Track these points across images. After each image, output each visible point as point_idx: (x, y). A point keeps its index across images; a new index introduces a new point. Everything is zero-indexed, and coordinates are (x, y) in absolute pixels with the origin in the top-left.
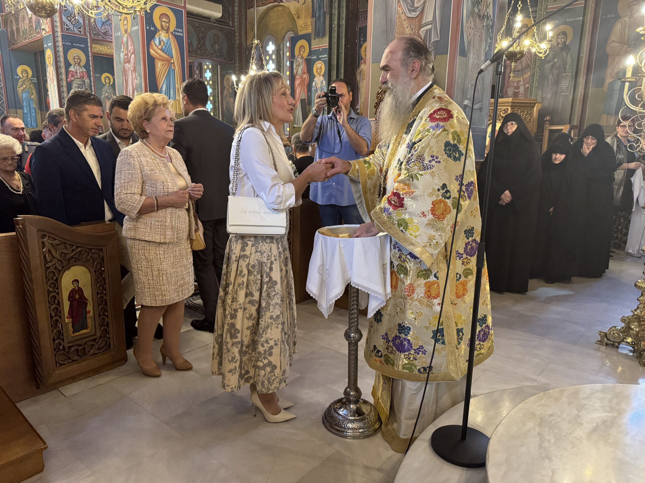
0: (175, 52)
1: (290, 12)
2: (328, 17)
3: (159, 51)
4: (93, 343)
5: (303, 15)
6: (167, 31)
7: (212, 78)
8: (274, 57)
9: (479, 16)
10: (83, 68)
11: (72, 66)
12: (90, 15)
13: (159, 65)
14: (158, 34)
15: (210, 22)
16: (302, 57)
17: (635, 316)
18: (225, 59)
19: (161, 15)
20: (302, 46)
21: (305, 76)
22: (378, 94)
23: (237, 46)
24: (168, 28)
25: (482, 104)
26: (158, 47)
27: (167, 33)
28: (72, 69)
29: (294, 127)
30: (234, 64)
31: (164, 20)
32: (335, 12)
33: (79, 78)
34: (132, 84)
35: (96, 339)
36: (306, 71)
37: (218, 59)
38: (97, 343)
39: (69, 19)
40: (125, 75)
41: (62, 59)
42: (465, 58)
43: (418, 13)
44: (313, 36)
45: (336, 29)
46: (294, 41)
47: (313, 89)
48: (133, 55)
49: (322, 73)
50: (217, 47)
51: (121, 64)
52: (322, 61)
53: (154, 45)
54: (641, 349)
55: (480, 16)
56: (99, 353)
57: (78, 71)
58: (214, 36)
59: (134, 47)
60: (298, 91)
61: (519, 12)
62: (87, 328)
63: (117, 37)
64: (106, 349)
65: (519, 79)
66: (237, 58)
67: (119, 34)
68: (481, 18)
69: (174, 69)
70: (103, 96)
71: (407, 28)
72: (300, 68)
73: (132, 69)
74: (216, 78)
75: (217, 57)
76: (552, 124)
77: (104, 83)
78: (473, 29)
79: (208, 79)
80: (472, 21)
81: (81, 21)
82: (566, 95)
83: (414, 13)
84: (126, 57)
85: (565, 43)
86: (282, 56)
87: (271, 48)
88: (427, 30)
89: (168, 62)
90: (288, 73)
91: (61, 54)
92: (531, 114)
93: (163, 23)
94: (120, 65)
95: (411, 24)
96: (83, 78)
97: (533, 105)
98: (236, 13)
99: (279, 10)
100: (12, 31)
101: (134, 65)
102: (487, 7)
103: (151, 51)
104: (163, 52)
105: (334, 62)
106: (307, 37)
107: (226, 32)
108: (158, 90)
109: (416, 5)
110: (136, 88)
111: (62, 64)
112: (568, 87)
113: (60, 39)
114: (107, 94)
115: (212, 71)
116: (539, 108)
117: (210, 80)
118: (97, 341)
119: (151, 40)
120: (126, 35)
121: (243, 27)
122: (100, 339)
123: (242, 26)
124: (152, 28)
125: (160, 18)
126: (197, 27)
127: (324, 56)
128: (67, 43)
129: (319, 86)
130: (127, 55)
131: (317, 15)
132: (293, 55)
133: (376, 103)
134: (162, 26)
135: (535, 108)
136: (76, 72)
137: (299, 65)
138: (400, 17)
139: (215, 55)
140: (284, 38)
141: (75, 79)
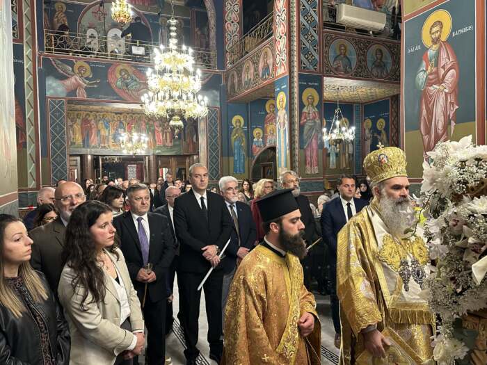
10: (315, 108)
11: (306, 108)
28: (305, 110)
33: (311, 120)
39: (306, 56)
41: (296, 101)
48: (452, 71)
57: (310, 112)
63: (412, 54)
67: (419, 48)
73: (447, 90)
81: (317, 57)
84: (432, 77)
91: (296, 95)
96: (315, 119)
100: (233, 85)
111: (296, 106)
113: (296, 79)
120: (435, 47)
128: (303, 83)
130: (434, 73)
141: (307, 120)
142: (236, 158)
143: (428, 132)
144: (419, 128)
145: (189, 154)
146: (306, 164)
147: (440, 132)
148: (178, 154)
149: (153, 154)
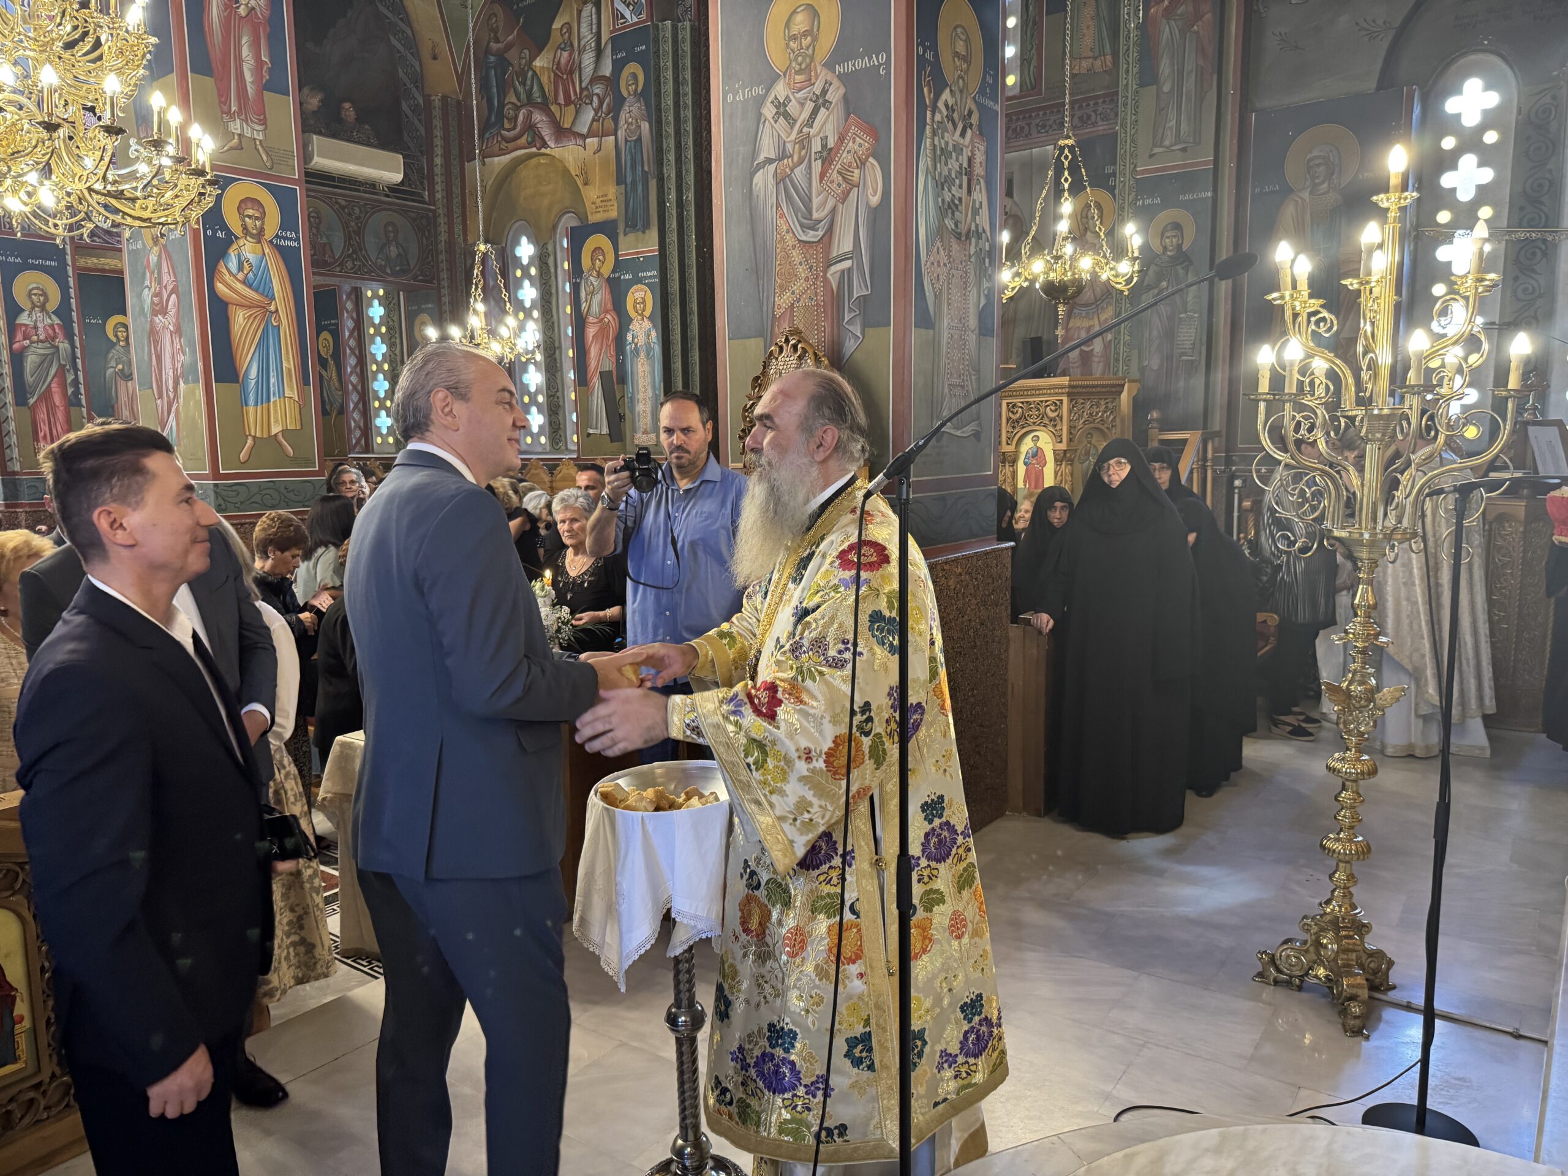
0: (279, 286)
1: (566, 171)
2: (653, 184)
3: (239, 286)
4: (32, 1094)
5: (597, 176)
6: (259, 237)
7: (386, 319)
8: (533, 271)
9: (958, 236)
10: (53, 317)
11: (25, 315)
12: (52, 230)
13: (239, 320)
14: (235, 246)
15: (375, 194)
16: (599, 274)
17: (1328, 918)
18: (415, 279)
19: (242, 201)
20: (598, 249)
21: (609, 316)
22: (745, 410)
23: (442, 246)
24: (261, 231)
25: (980, 425)
26: (235, 276)
27: (259, 242)
28: (24, 319)
29: (589, 435)
30: (439, 288)
31: (250, 212)
32: (670, 172)
33: (42, 341)
34: (173, 364)
35: (40, 1084)
36: (610, 306)
37: (397, 280)
38: (44, 1093)
40: (156, 343)
42: (931, 332)
43: (820, 233)
44: (621, 227)
45: (674, 212)
46: (578, 237)
47: (628, 347)
48: (174, 296)
49: (647, 313)
50: (393, 251)
51: (145, 315)
52: (645, 284)
53: (224, 270)
54: (1344, 994)
55: (960, 234)
56: (48, 1118)
57: (40, 325)
58: (386, 226)
59: (175, 276)
60: (593, 352)
61: (1066, 194)
62: (15, 1060)
63: (134, 253)
64: (67, 1106)
65: (1091, 323)
66: (444, 275)
67: (140, 246)
68: (963, 238)
69: (278, 326)
70: (110, 371)
71: (800, 264)
72: (597, 299)
73: (171, 328)
74: (395, 318)
75: (394, 274)
76: (1163, 429)
77: (114, 340)
78: (945, 265)
79: (377, 321)
80: (941, 250)
82: (1192, 361)
83: (812, 232)
84: (156, 300)
85: (1180, 246)
86: (552, 270)
87: (525, 250)
88: (843, 272)
89: (264, 311)
90: (568, 310)
92: (1115, 410)
93: (247, 219)
94: (143, 319)
95: (808, 256)
96: (53, 339)
97: (1117, 389)
98: (438, 170)
99: (540, 164)
101: (177, 319)
102: (976, 212)
103: (220, 287)
104: (250, 286)
105: (675, 286)
106: (608, 228)
107: (414, 215)
108: (237, 377)
109: (815, 216)
110: (182, 373)
112: (1194, 344)
114: (120, 367)
115: (385, 302)
116: (1135, 393)
117: (381, 324)
118: (42, 1089)
119: (218, 261)
120: (155, 248)
121: (457, 201)
122: (50, 1083)
123: (455, 201)
124: (219, 234)
125: (239, 208)
126: (343, 208)
127: (648, 274)
129: (641, 341)
130: (158, 295)
131: (629, 180)
132: (577, 270)
133: (743, 431)
134: (245, 228)
135: (1124, 396)
136: (36, 328)
137: (592, 293)
138: (783, 239)
139: (388, 271)
140: (555, 227)
141: (32, 342)
143: (161, 396)
144: (151, 388)
147: (171, 395)
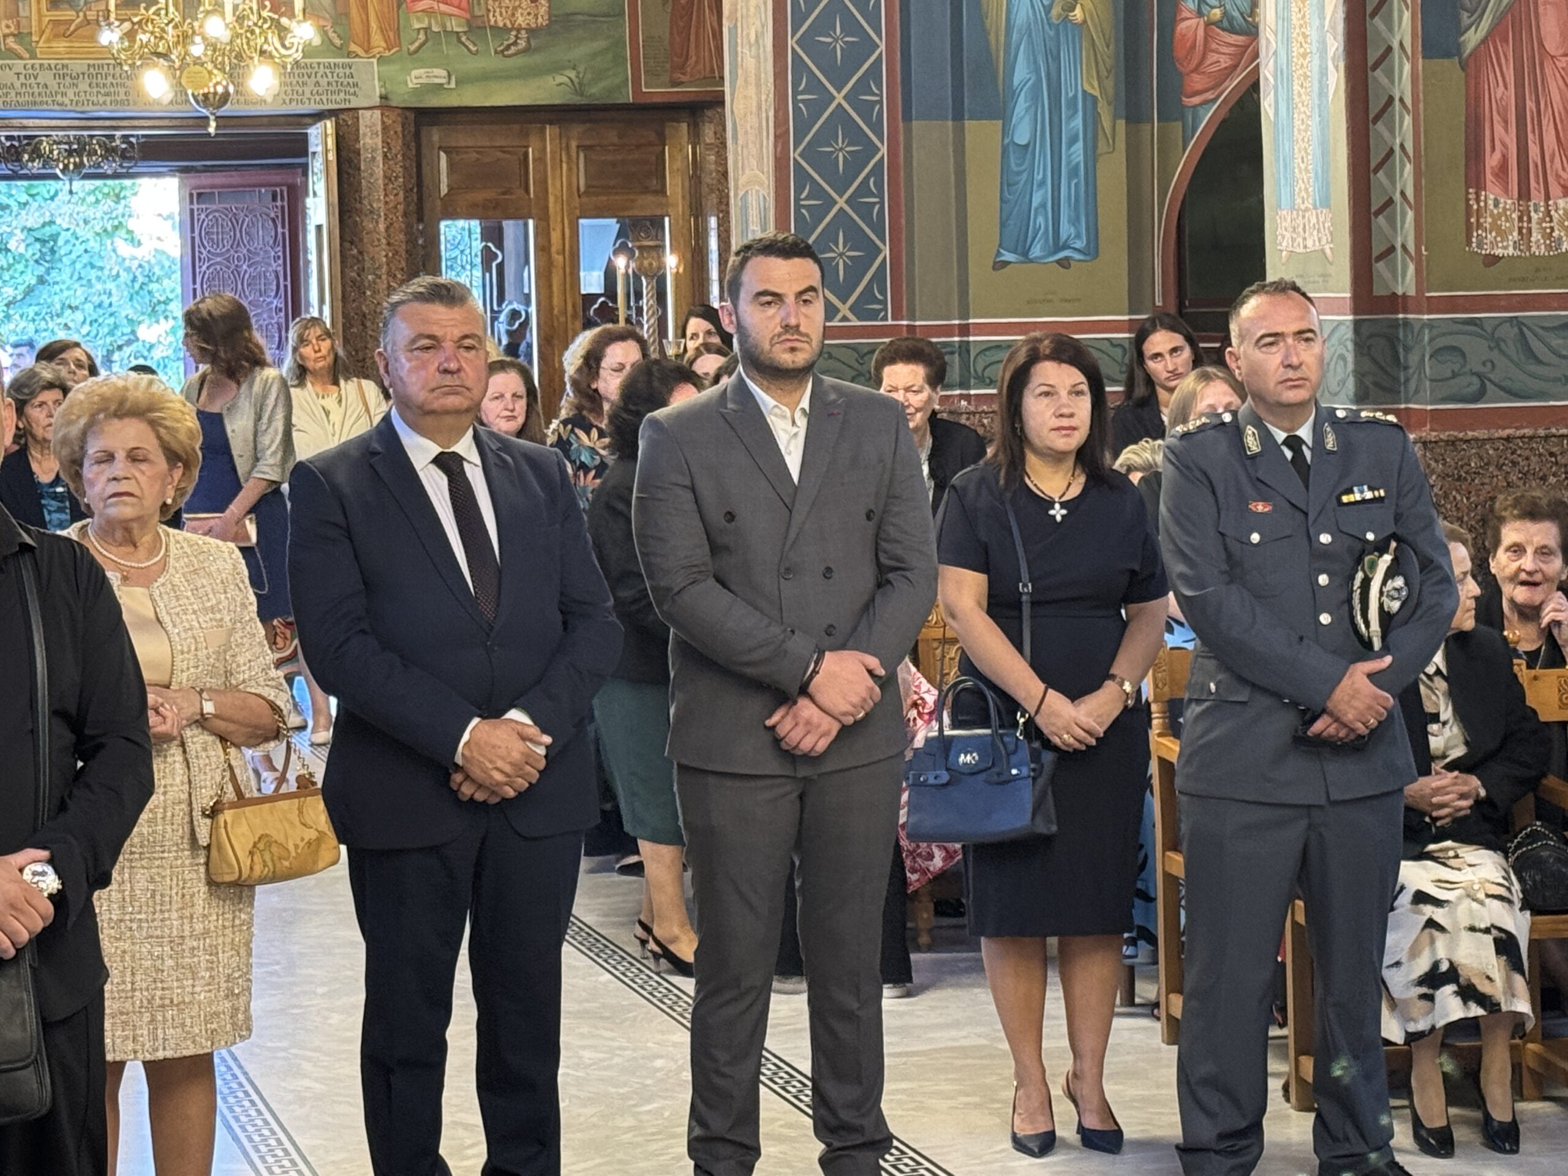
142: (1022, 136)
145: (690, 90)
146: (1475, 180)
148: (596, 92)
149: (385, 104)
